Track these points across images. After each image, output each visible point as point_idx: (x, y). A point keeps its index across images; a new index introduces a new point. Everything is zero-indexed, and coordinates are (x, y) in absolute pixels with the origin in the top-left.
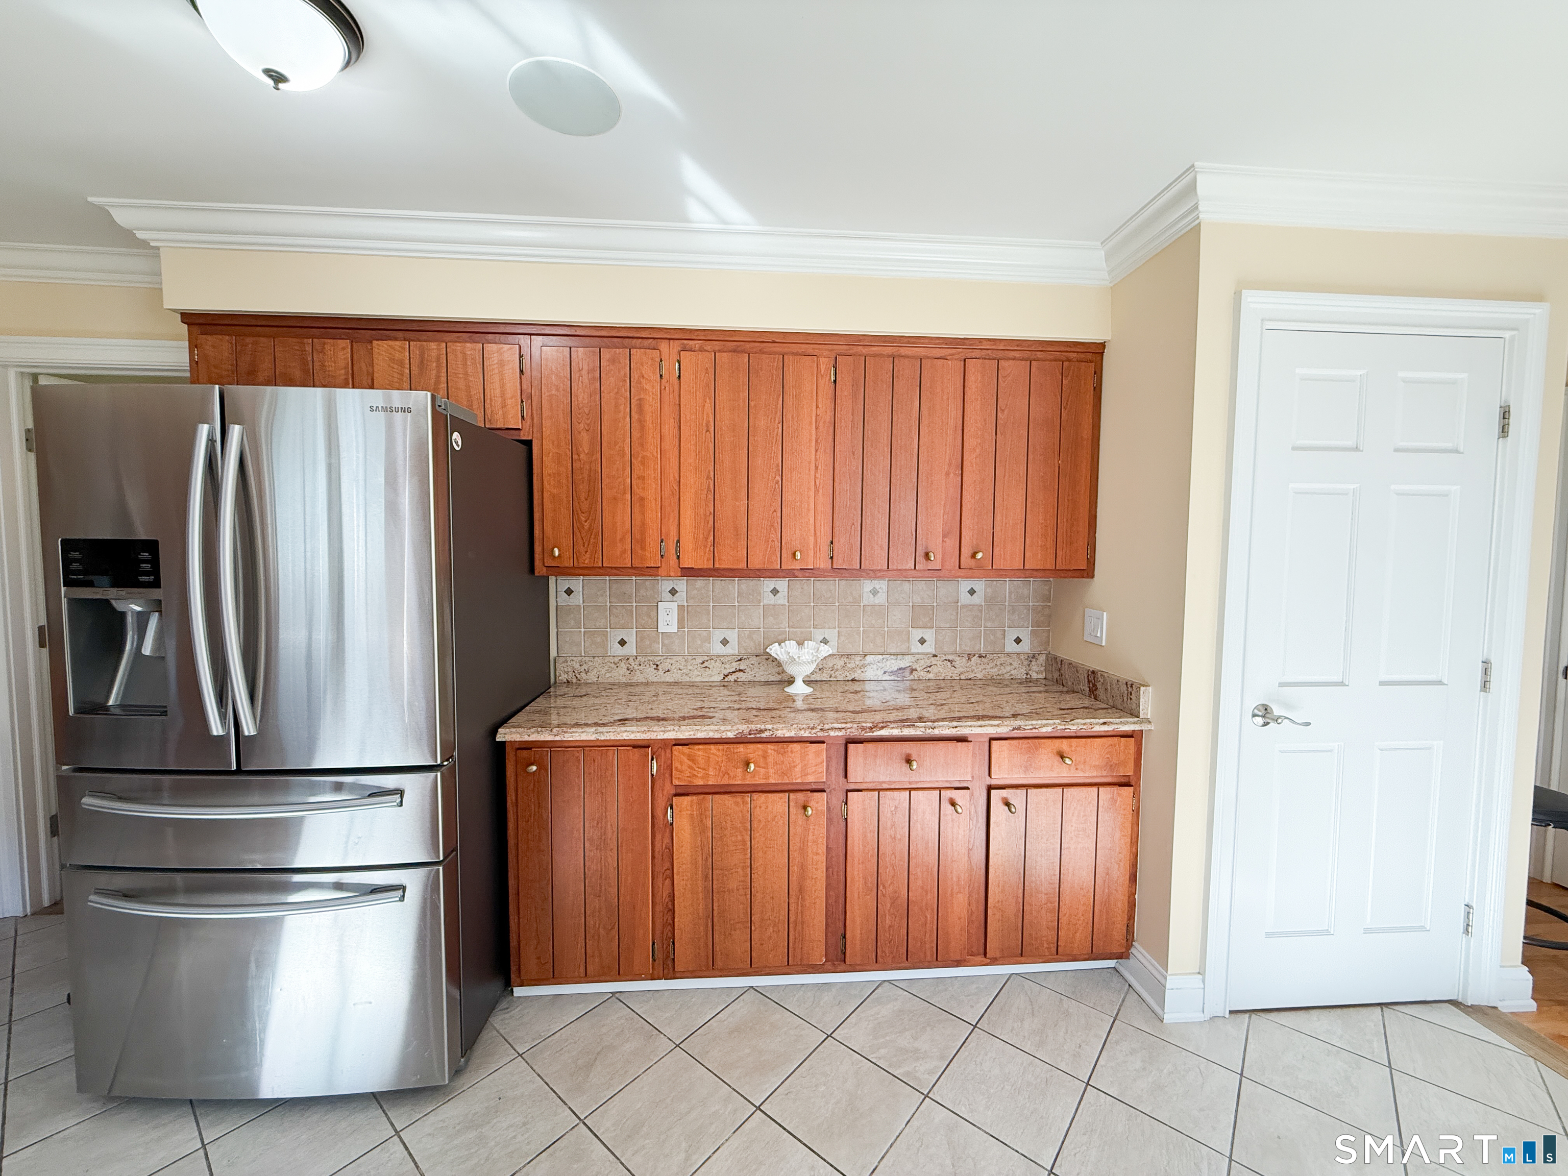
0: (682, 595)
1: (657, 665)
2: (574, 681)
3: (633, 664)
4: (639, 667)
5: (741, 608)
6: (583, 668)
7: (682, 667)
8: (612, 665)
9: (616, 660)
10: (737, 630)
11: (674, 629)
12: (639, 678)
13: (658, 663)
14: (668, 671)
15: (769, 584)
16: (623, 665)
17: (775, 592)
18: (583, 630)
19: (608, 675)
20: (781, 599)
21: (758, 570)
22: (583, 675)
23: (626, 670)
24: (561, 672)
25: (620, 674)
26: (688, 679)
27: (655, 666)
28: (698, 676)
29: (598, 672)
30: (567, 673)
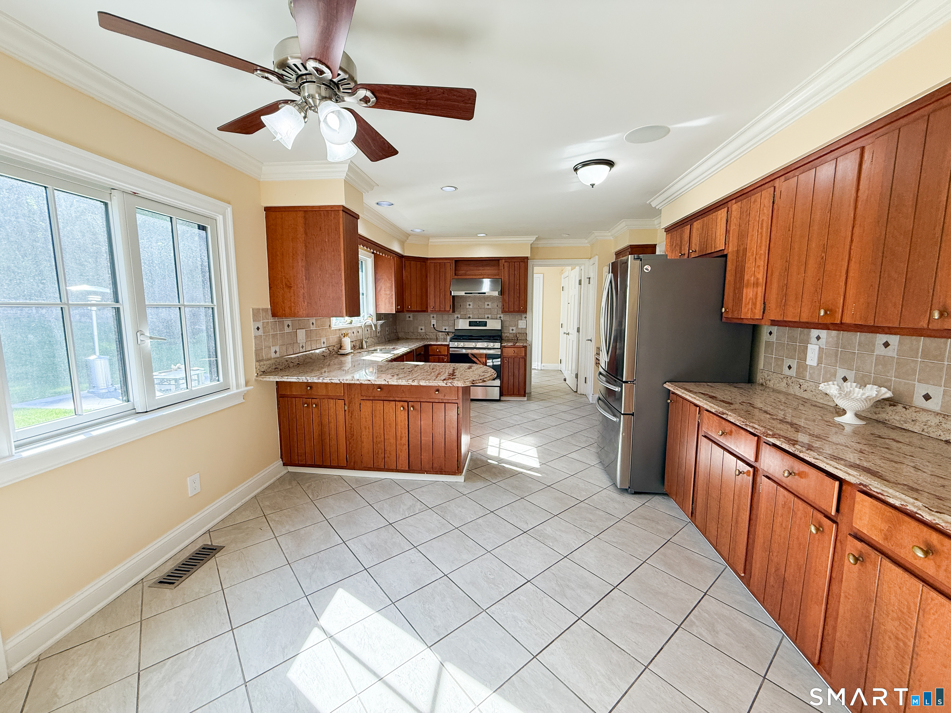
0: (823, 341)
1: (801, 385)
2: (764, 384)
3: (789, 381)
4: (792, 384)
5: (859, 355)
6: (769, 377)
7: (813, 390)
8: (780, 380)
9: (782, 376)
10: (854, 371)
11: (815, 364)
12: (791, 391)
13: (801, 384)
14: (806, 391)
15: (881, 338)
16: (785, 380)
17: (886, 345)
18: (774, 356)
19: (778, 385)
20: (891, 352)
21: (807, 323)
22: (768, 382)
23: (785, 384)
24: (760, 377)
25: (782, 386)
26: (815, 400)
27: (799, 386)
28: (821, 399)
29: (775, 382)
30: (762, 379)
